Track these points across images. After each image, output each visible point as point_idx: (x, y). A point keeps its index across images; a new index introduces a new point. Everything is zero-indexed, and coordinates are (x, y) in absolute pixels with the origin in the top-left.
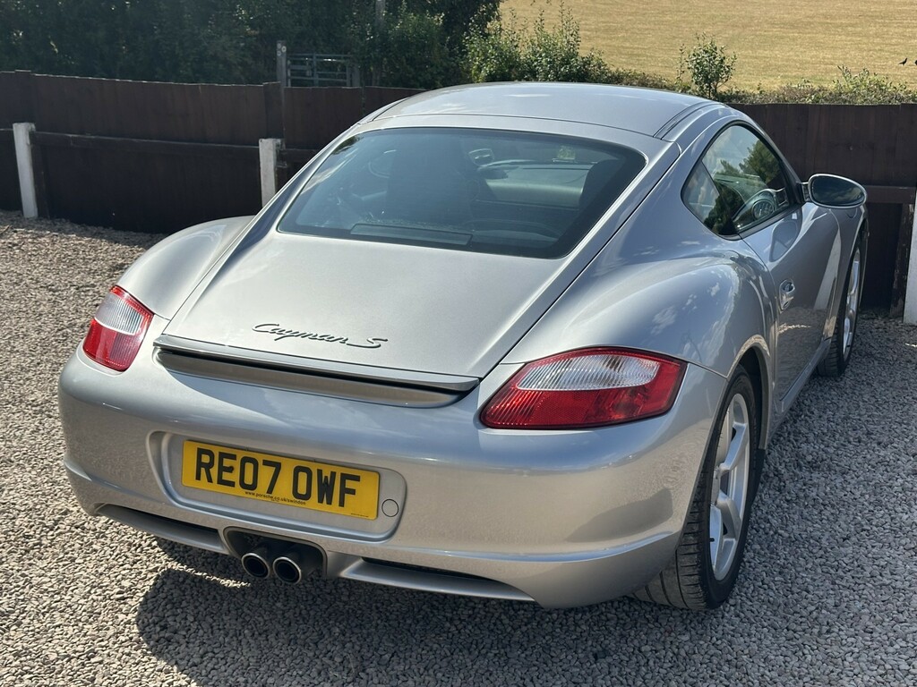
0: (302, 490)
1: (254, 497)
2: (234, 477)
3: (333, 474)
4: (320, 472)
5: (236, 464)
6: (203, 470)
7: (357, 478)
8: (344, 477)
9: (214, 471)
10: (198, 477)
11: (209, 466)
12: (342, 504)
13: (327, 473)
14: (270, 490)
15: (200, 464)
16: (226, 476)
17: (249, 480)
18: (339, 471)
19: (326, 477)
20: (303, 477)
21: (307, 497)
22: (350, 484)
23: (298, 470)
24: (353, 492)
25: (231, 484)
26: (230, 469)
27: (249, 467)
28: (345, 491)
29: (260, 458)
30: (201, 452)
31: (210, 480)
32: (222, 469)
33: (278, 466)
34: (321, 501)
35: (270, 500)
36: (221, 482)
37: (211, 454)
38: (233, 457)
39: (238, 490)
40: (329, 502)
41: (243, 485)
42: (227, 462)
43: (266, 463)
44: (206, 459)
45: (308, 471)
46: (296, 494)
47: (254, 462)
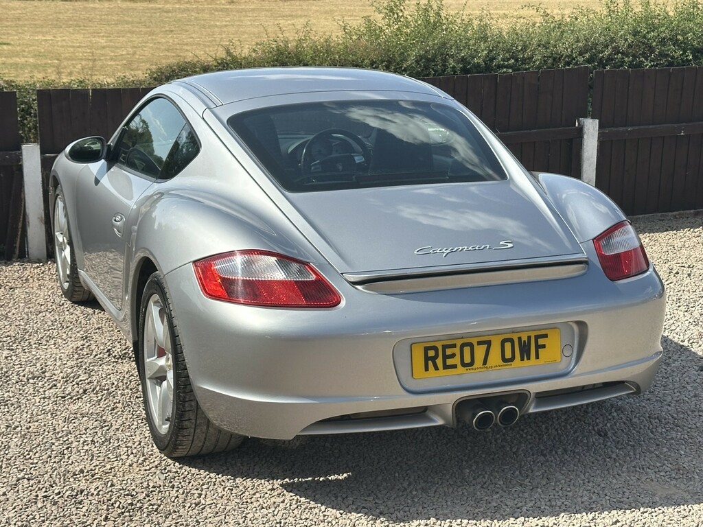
0: (508, 355)
1: (473, 371)
2: (457, 360)
3: (529, 338)
4: (520, 339)
5: (457, 351)
6: (430, 362)
7: (545, 336)
8: (537, 337)
9: (439, 361)
10: (427, 369)
11: (434, 359)
12: (537, 357)
13: (524, 338)
14: (485, 362)
15: (427, 359)
16: (450, 362)
17: (467, 360)
18: (533, 335)
19: (525, 341)
20: (508, 346)
21: (512, 359)
22: (541, 342)
23: (504, 342)
24: (544, 346)
25: (455, 366)
26: (453, 356)
27: (467, 350)
28: (538, 347)
29: (474, 341)
30: (427, 349)
31: (436, 368)
32: (445, 357)
33: (488, 343)
34: (522, 359)
35: (485, 369)
36: (446, 367)
37: (435, 348)
38: (454, 346)
39: (460, 369)
40: (529, 358)
41: (464, 365)
42: (449, 351)
43: (480, 343)
44: (431, 353)
45: (511, 341)
46: (504, 360)
47: (471, 345)
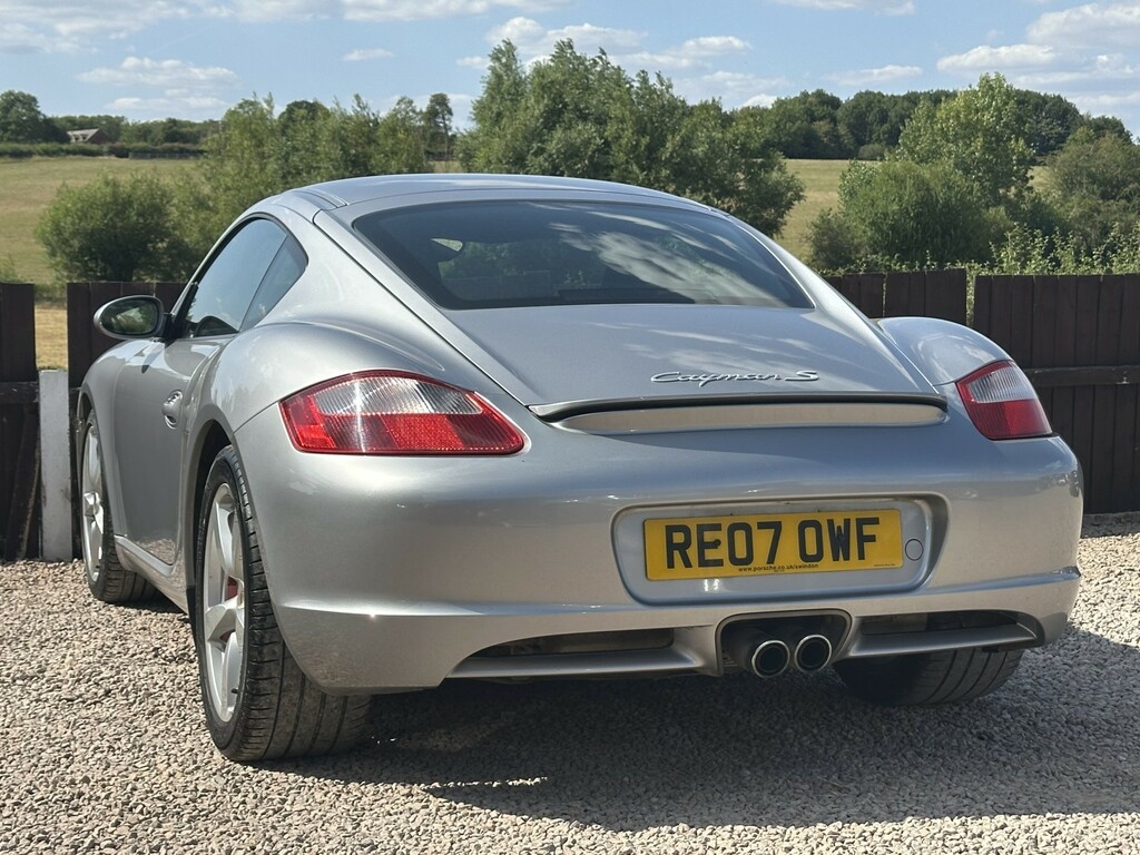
0: (811, 550)
1: (752, 573)
2: (722, 553)
3: (847, 522)
4: (831, 523)
5: (723, 536)
6: (677, 554)
7: (875, 521)
8: (861, 522)
9: (693, 552)
10: (671, 565)
11: (683, 547)
12: (862, 556)
13: (839, 522)
14: (771, 559)
15: (671, 547)
16: (710, 554)
17: (741, 553)
18: (854, 517)
19: (839, 528)
20: (810, 533)
21: (819, 557)
22: (868, 530)
23: (803, 526)
24: (872, 539)
25: (719, 563)
26: (716, 544)
27: (740, 536)
28: (863, 539)
29: (753, 521)
30: (670, 530)
31: (688, 564)
32: (703, 546)
33: (777, 527)
34: (836, 558)
35: (772, 571)
36: (703, 563)
37: (685, 530)
38: (717, 527)
39: (729, 568)
40: (847, 558)
41: (734, 561)
42: (709, 536)
43: (762, 526)
44: (678, 538)
45: (816, 525)
46: (804, 556)
47: (747, 528)
